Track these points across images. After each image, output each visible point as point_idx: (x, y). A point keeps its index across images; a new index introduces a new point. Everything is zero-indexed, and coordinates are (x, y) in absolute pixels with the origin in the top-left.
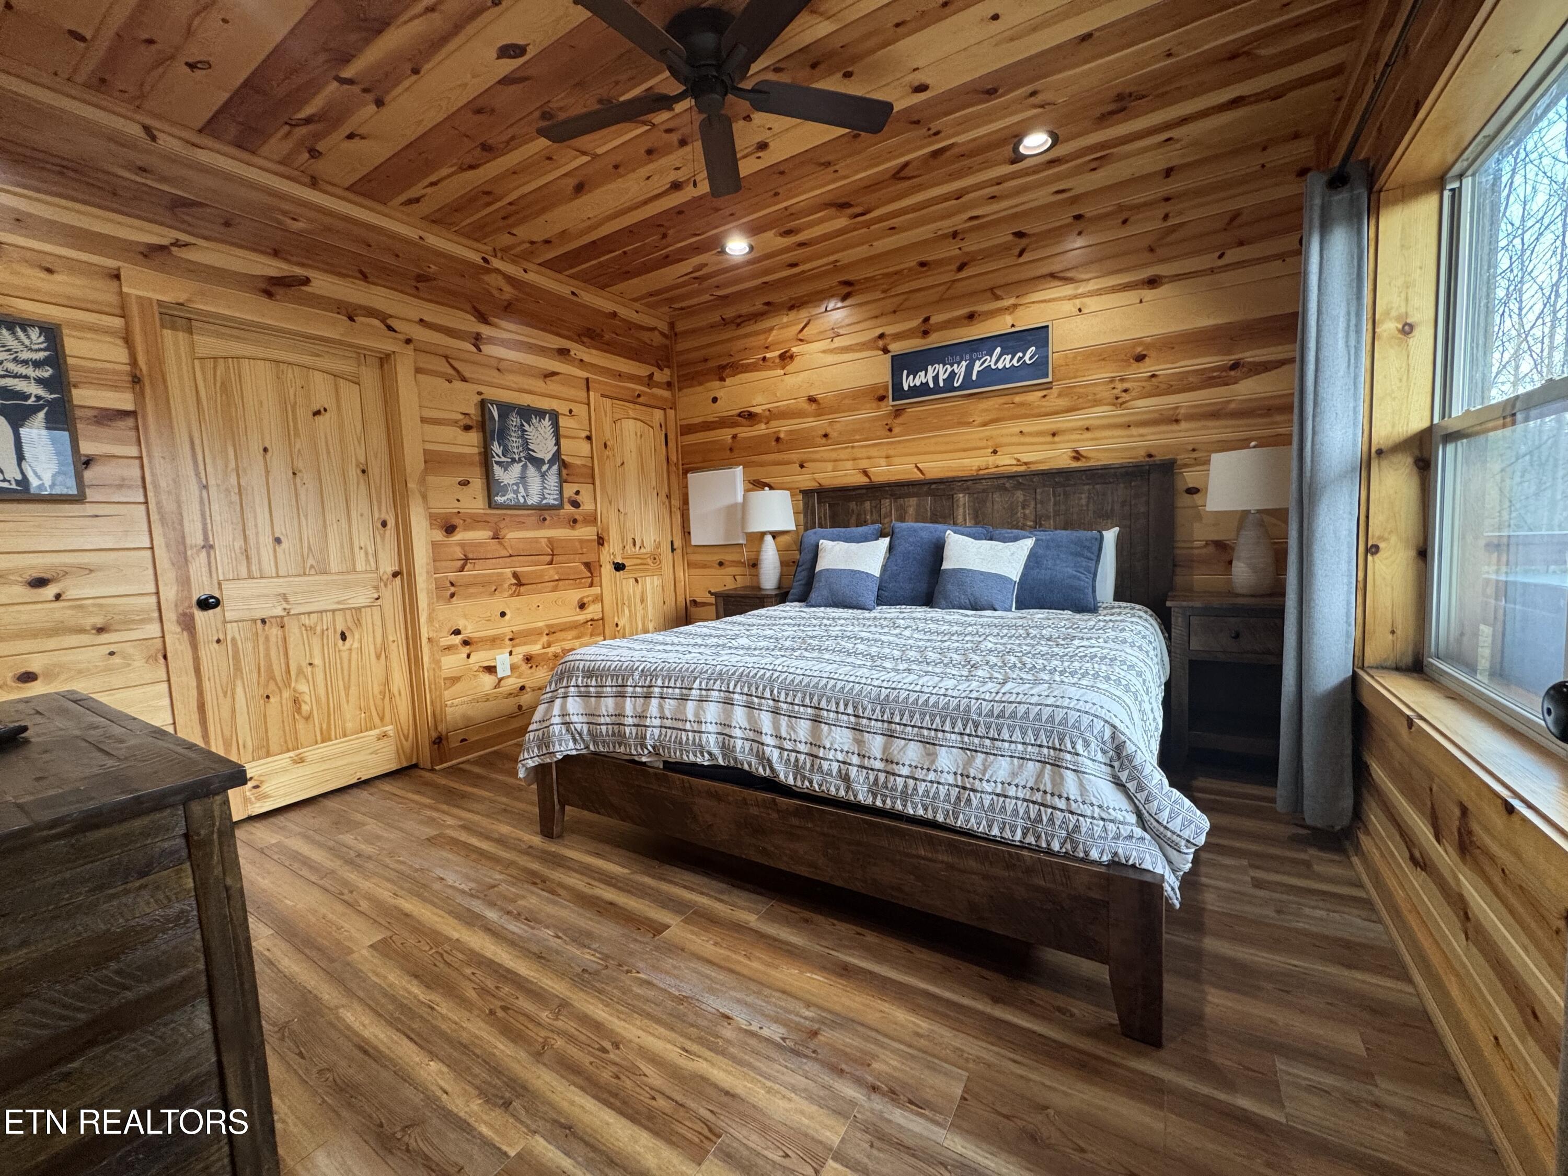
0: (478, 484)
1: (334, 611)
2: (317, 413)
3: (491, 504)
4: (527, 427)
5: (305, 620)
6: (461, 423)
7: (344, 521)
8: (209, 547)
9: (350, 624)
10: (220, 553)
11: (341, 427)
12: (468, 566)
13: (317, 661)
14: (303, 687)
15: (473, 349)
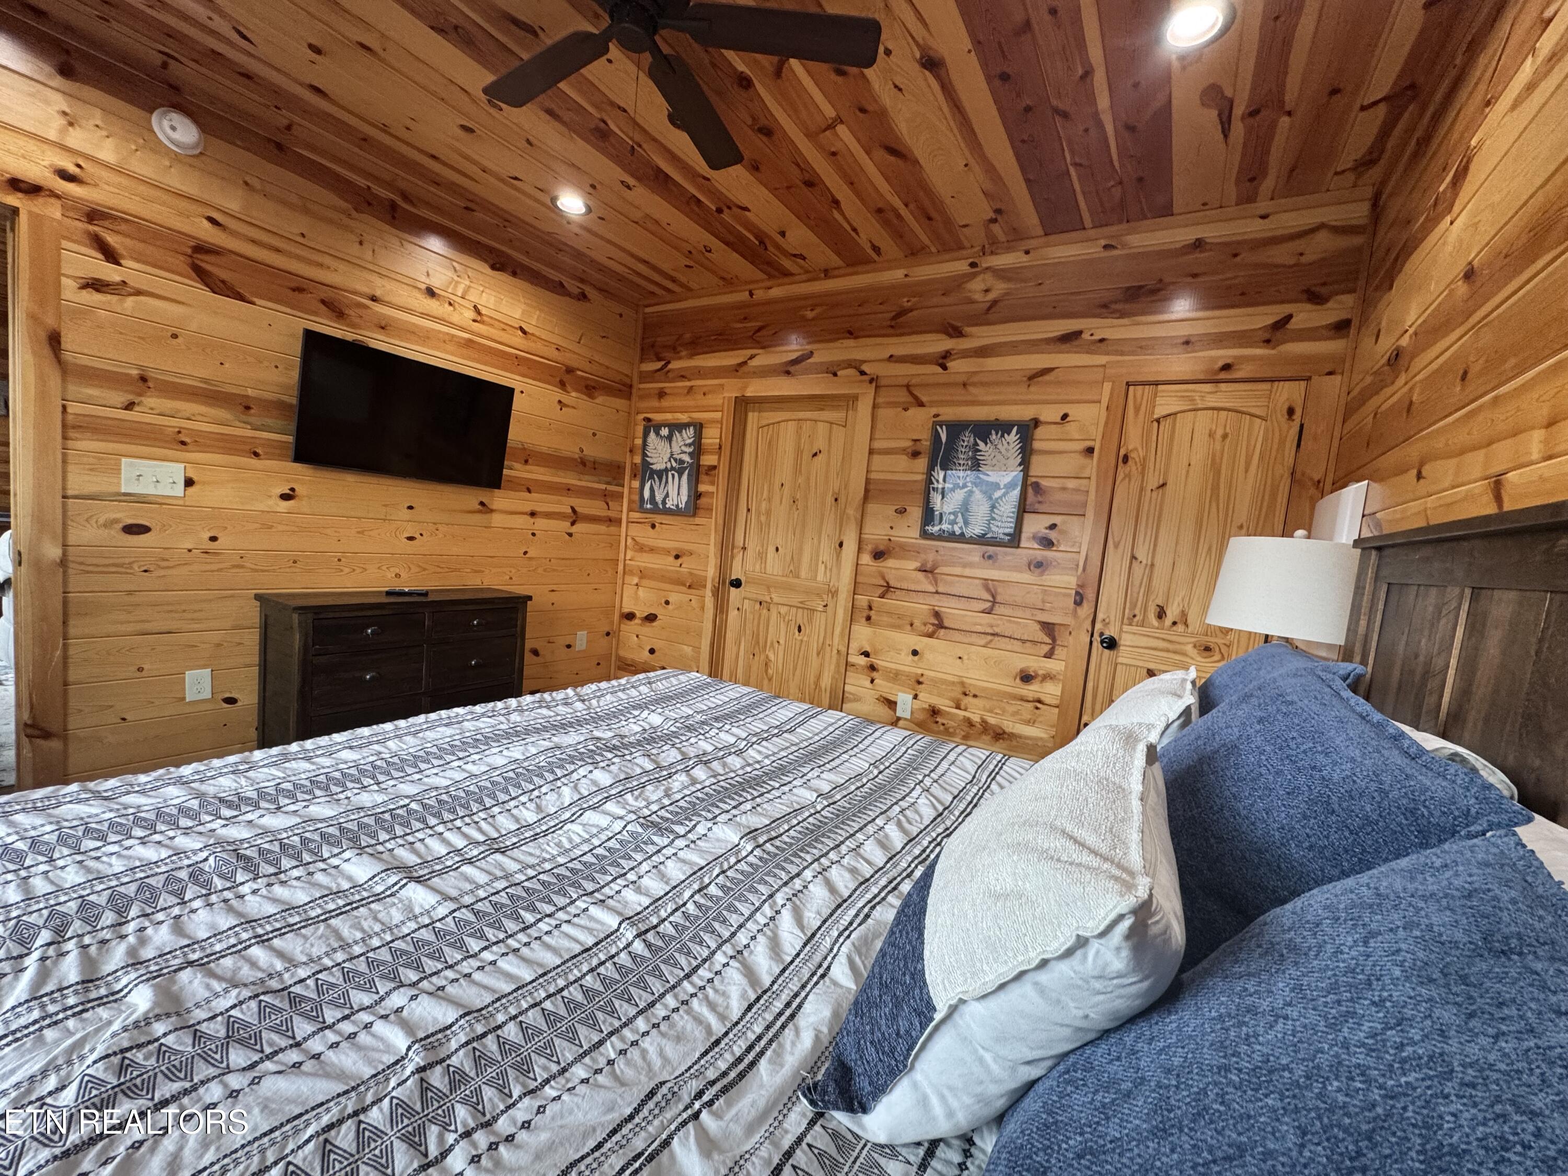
0: (916, 513)
1: (798, 607)
2: (815, 455)
3: (925, 535)
4: (981, 445)
5: (783, 610)
6: (910, 450)
7: (815, 540)
8: (744, 548)
9: (805, 621)
10: (750, 552)
11: (828, 464)
12: (889, 595)
13: (782, 642)
14: (772, 657)
15: (940, 370)
